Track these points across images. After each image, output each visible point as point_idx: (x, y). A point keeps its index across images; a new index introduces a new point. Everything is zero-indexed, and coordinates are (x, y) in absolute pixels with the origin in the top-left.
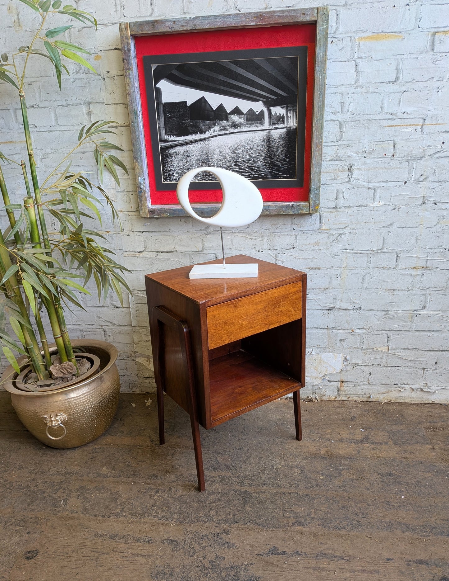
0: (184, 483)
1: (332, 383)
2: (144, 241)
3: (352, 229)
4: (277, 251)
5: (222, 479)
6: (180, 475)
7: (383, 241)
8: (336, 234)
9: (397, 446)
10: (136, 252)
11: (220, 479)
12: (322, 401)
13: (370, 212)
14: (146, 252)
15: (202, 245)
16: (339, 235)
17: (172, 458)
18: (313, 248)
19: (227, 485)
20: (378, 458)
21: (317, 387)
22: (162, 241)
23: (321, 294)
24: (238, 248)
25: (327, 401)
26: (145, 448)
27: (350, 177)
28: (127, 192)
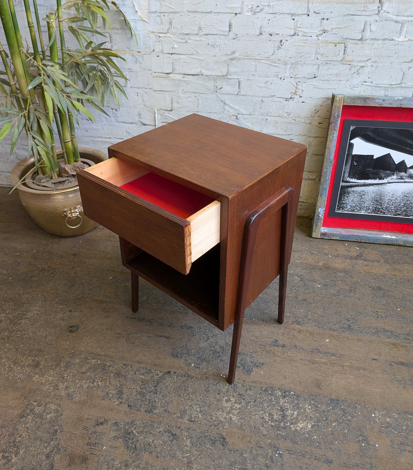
2: (172, 63)
3: (375, 62)
4: (299, 80)
7: (403, 76)
8: (357, 66)
9: (388, 264)
10: (164, 73)
13: (394, 46)
14: (174, 73)
15: (227, 70)
16: (361, 68)
18: (333, 79)
20: (370, 274)
22: (189, 64)
24: (261, 75)
27: (380, 9)
28: (159, 13)
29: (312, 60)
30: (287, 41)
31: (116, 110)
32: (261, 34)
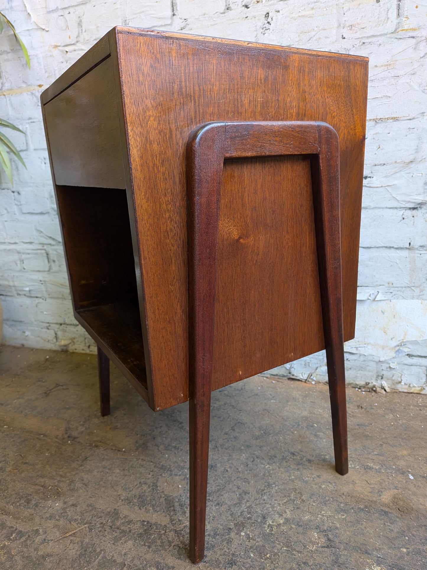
0: (69, 526)
1: (415, 360)
5: (146, 530)
6: (73, 505)
11: (141, 531)
12: (395, 392)
17: (81, 466)
19: (149, 547)
21: (385, 366)
23: (398, 175)
25: (404, 395)
26: (49, 440)
28: (61, 11)
29: (333, 43)
30: (279, 12)
31: (19, 193)
32: (228, 9)
